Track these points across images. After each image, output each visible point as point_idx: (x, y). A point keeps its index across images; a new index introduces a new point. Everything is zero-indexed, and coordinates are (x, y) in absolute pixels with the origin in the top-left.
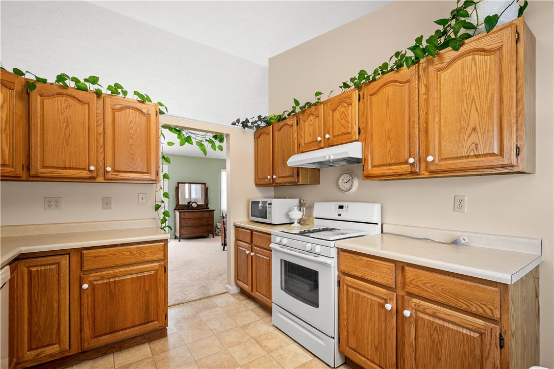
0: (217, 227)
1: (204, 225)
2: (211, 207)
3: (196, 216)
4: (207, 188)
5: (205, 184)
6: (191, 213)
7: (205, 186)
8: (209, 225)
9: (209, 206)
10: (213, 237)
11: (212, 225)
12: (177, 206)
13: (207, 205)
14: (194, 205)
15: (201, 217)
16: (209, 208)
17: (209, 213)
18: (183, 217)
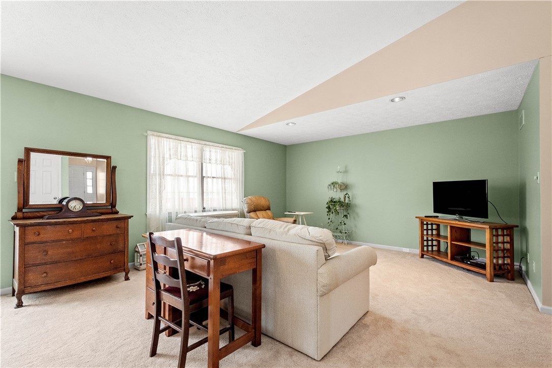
0: (138, 252)
1: (102, 255)
2: (123, 209)
3: (77, 234)
4: (114, 168)
5: (108, 158)
6: (58, 227)
7: (108, 164)
8: (115, 252)
9: (118, 208)
10: (127, 279)
11: (123, 252)
12: (19, 210)
13: (113, 205)
14: (75, 206)
15: (94, 234)
16: (117, 213)
17: (115, 223)
18: (31, 238)
